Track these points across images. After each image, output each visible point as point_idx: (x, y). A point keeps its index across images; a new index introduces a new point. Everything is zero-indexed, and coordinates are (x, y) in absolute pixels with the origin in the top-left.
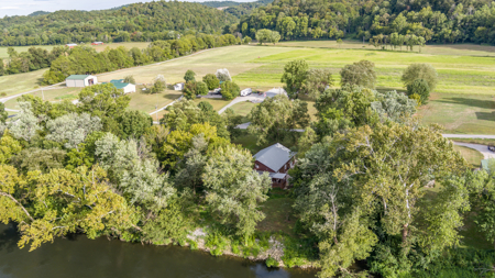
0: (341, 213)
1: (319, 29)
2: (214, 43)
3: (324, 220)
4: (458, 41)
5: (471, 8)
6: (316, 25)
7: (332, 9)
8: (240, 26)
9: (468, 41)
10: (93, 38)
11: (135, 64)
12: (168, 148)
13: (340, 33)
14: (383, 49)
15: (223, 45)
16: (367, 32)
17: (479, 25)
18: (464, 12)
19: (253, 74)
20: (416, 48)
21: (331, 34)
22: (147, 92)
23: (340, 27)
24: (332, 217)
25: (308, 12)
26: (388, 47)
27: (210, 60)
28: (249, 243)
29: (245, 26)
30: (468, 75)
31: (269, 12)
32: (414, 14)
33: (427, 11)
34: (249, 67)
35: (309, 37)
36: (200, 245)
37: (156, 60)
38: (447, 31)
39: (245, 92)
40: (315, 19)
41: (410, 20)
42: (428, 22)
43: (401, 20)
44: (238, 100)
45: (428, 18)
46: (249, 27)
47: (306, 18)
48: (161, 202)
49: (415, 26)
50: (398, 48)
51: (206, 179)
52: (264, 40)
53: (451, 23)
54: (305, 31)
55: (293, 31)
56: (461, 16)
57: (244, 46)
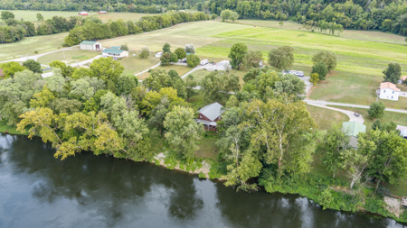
0: (242, 149)
1: (268, 12)
2: (188, 18)
3: (230, 153)
4: (371, 28)
5: (382, 4)
6: (266, 8)
8: (210, 5)
9: (377, 29)
10: (99, 7)
11: (129, 33)
13: (285, 16)
15: (196, 20)
16: (303, 17)
17: (386, 18)
18: (377, 6)
19: (213, 46)
20: (336, 32)
21: (277, 16)
23: (284, 10)
24: (236, 152)
26: (317, 30)
27: (184, 33)
29: (214, 5)
32: (339, 6)
33: (349, 4)
34: (210, 40)
35: (261, 17)
37: (144, 30)
38: (362, 20)
39: (204, 62)
40: (266, 3)
41: (336, 10)
42: (349, 12)
44: (198, 68)
45: (350, 9)
46: (217, 6)
47: (259, 2)
48: (139, 136)
49: (338, 15)
51: (165, 124)
52: (226, 18)
53: (366, 14)
54: (258, 12)
55: (249, 12)
56: (374, 10)
57: (211, 22)
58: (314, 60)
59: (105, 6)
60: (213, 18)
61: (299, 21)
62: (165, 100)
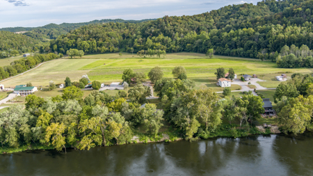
1: (104, 47)
4: (179, 51)
5: (182, 35)
6: (101, 45)
7: (108, 35)
9: (183, 51)
13: (117, 49)
14: (145, 58)
16: (132, 48)
17: (187, 43)
18: (179, 37)
20: (162, 56)
21: (111, 50)
23: (115, 45)
25: (95, 38)
26: (147, 56)
29: (55, 47)
30: (193, 69)
31: (70, 38)
32: (156, 39)
33: (161, 36)
35: (99, 52)
36: (138, 141)
38: (173, 46)
40: (100, 42)
41: (154, 41)
42: (163, 42)
43: (149, 41)
45: (163, 40)
46: (58, 47)
47: (95, 41)
49: (157, 44)
50: (153, 57)
53: (174, 42)
54: (95, 49)
55: (89, 49)
56: (179, 39)
57: (59, 60)
60: (61, 57)
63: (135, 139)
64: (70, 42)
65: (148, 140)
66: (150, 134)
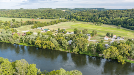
0: (76, 46)
1: (84, 19)
2: (63, 21)
4: (110, 24)
6: (84, 18)
7: (87, 15)
8: (68, 17)
9: (112, 24)
10: (37, 17)
11: (48, 25)
12: (57, 40)
13: (88, 20)
14: (95, 25)
15: (65, 21)
17: (114, 21)
18: (112, 18)
19: (70, 29)
20: (101, 25)
21: (87, 20)
22: (52, 31)
23: (89, 19)
25: (82, 15)
27: (62, 25)
28: (66, 50)
29: (69, 17)
31: (75, 14)
32: (103, 18)
33: (105, 18)
34: (69, 27)
35: (82, 21)
36: (61, 50)
37: (52, 24)
38: (108, 22)
39: (68, 32)
40: (84, 17)
41: (102, 19)
42: (105, 20)
43: (100, 19)
44: (67, 34)
45: (105, 19)
46: (70, 17)
47: (82, 17)
48: (57, 45)
49: (102, 20)
50: (98, 25)
51: (62, 43)
52: (73, 21)
53: (109, 20)
54: (82, 19)
55: (79, 19)
56: (111, 19)
57: (69, 22)
58: (92, 32)
59: (38, 17)
60: (69, 21)
61: (93, 22)
62: (62, 39)
63: (61, 49)
64: (74, 16)
65: (64, 50)
66: (65, 49)
